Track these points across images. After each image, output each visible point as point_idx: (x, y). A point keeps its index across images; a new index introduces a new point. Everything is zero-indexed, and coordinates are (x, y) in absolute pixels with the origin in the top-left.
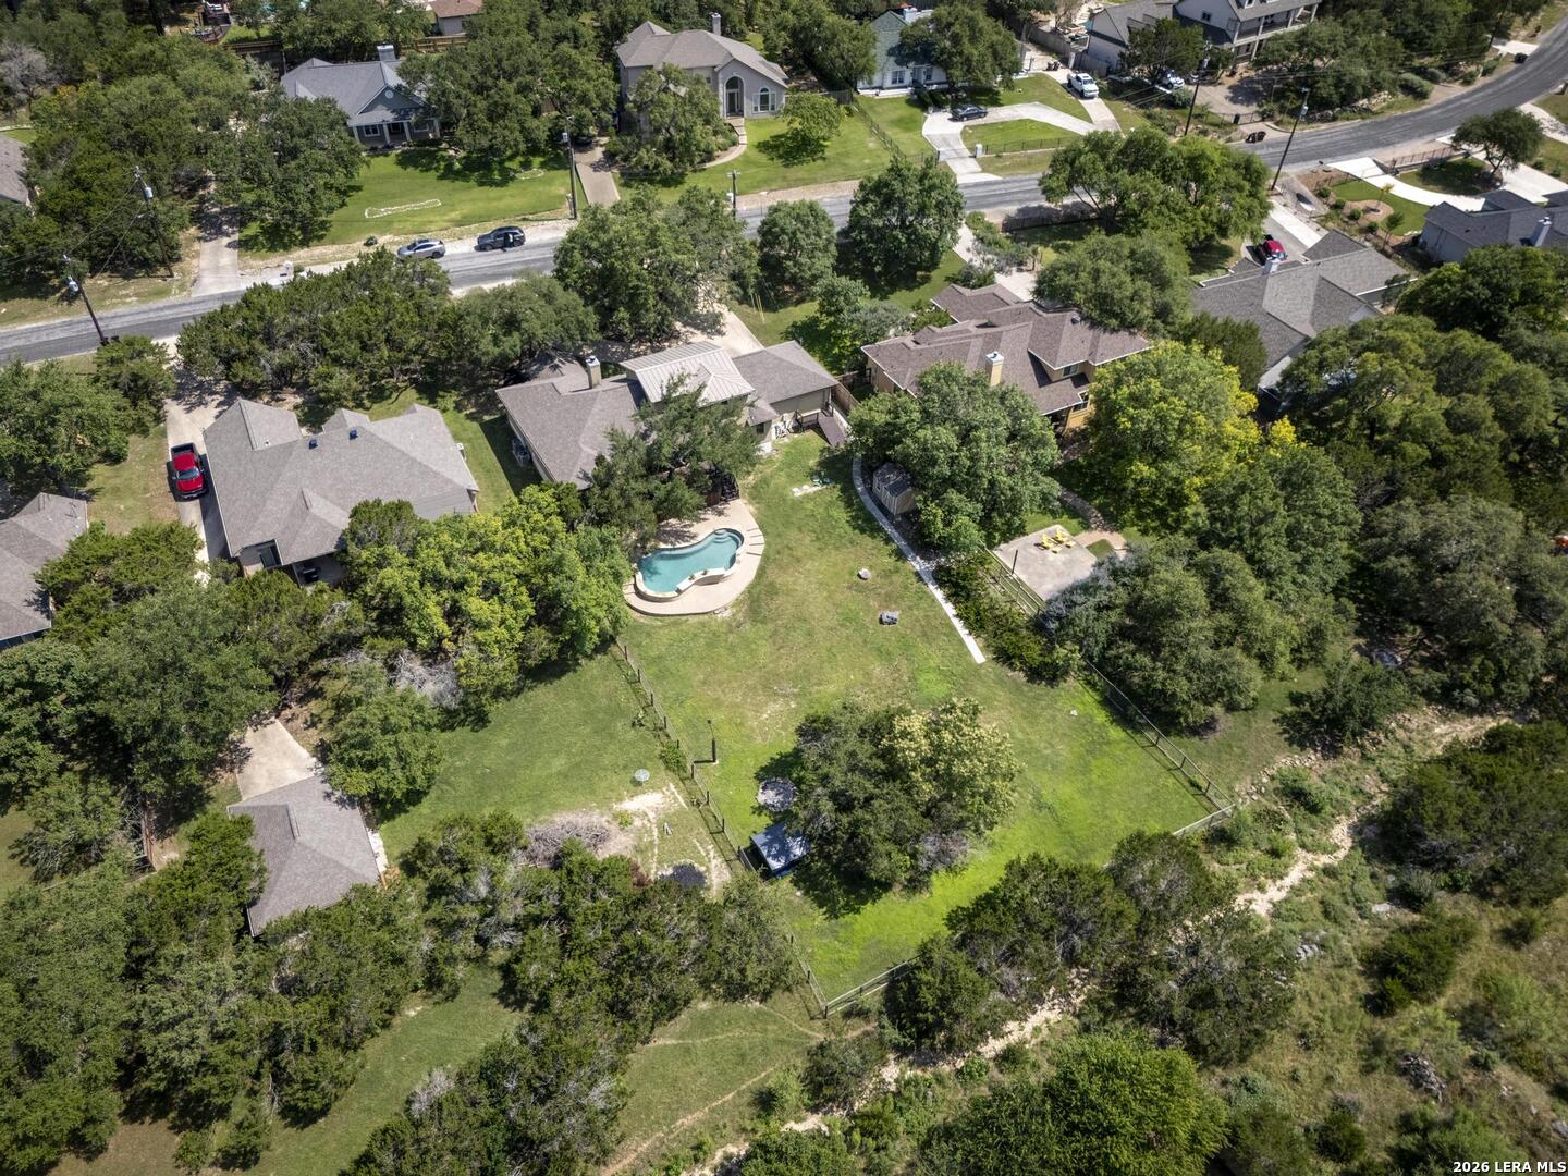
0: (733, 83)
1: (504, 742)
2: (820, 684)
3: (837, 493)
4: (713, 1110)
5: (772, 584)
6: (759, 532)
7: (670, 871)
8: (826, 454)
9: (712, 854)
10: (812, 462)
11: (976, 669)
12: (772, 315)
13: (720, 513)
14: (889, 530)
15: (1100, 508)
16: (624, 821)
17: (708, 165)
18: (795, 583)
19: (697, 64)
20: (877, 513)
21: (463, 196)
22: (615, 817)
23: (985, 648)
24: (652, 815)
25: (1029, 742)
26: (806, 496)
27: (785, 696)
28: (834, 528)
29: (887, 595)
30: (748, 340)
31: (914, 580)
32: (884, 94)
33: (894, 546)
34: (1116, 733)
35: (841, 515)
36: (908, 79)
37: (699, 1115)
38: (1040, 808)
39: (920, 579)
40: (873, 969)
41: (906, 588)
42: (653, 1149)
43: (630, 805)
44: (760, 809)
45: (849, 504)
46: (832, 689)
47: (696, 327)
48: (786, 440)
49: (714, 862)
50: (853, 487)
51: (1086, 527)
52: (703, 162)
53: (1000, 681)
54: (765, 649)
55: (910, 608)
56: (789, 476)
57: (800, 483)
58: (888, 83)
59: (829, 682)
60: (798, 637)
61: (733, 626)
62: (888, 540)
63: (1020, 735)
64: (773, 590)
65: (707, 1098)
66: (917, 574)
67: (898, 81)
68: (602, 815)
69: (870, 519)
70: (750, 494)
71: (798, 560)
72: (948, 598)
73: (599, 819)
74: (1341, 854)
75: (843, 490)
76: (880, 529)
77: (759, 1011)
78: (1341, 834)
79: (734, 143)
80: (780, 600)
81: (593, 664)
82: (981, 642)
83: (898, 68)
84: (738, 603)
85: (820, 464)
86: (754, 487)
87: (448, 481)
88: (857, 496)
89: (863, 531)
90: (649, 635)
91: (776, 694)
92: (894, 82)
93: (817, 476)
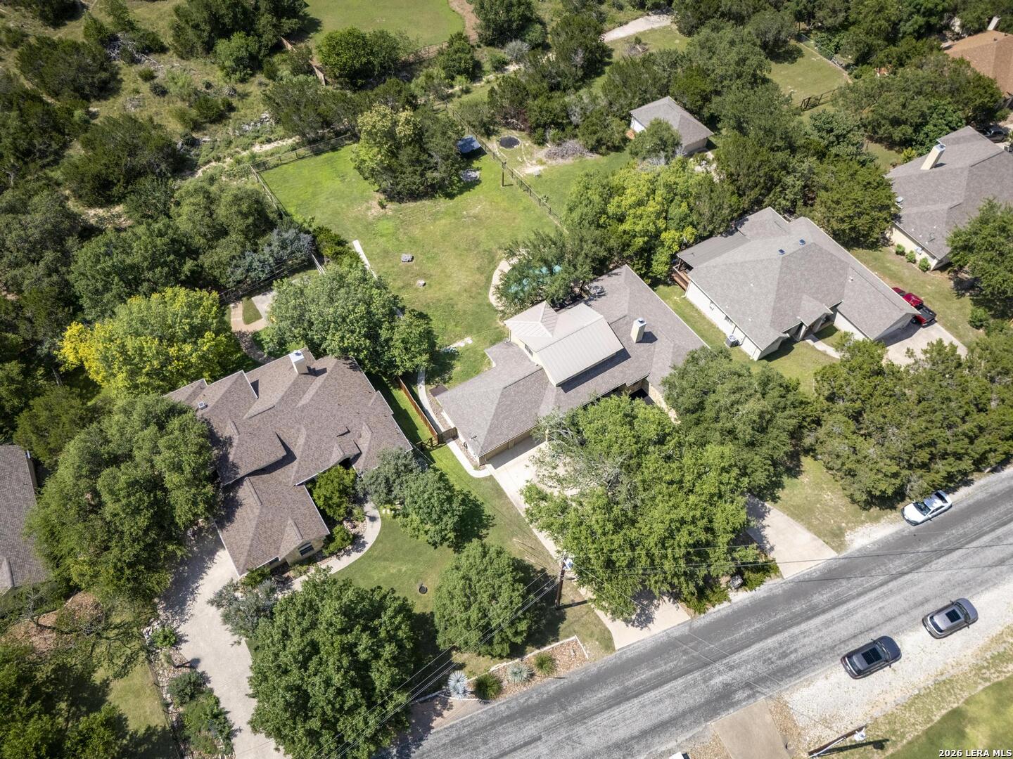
3: (438, 342)
8: (447, 376)
10: (458, 367)
11: (360, 237)
16: (541, 162)
22: (545, 164)
23: (352, 248)
24: (528, 165)
26: (462, 338)
27: (469, 216)
28: (441, 315)
29: (407, 274)
31: (389, 286)
35: (436, 325)
41: (395, 279)
43: (540, 168)
44: (478, 169)
49: (496, 151)
51: (255, 333)
53: (347, 231)
54: (483, 238)
55: (393, 267)
56: (476, 352)
64: (480, 270)
68: (551, 164)
71: (465, 290)
75: (434, 344)
80: (477, 265)
85: (451, 367)
91: (475, 217)
93: (453, 355)
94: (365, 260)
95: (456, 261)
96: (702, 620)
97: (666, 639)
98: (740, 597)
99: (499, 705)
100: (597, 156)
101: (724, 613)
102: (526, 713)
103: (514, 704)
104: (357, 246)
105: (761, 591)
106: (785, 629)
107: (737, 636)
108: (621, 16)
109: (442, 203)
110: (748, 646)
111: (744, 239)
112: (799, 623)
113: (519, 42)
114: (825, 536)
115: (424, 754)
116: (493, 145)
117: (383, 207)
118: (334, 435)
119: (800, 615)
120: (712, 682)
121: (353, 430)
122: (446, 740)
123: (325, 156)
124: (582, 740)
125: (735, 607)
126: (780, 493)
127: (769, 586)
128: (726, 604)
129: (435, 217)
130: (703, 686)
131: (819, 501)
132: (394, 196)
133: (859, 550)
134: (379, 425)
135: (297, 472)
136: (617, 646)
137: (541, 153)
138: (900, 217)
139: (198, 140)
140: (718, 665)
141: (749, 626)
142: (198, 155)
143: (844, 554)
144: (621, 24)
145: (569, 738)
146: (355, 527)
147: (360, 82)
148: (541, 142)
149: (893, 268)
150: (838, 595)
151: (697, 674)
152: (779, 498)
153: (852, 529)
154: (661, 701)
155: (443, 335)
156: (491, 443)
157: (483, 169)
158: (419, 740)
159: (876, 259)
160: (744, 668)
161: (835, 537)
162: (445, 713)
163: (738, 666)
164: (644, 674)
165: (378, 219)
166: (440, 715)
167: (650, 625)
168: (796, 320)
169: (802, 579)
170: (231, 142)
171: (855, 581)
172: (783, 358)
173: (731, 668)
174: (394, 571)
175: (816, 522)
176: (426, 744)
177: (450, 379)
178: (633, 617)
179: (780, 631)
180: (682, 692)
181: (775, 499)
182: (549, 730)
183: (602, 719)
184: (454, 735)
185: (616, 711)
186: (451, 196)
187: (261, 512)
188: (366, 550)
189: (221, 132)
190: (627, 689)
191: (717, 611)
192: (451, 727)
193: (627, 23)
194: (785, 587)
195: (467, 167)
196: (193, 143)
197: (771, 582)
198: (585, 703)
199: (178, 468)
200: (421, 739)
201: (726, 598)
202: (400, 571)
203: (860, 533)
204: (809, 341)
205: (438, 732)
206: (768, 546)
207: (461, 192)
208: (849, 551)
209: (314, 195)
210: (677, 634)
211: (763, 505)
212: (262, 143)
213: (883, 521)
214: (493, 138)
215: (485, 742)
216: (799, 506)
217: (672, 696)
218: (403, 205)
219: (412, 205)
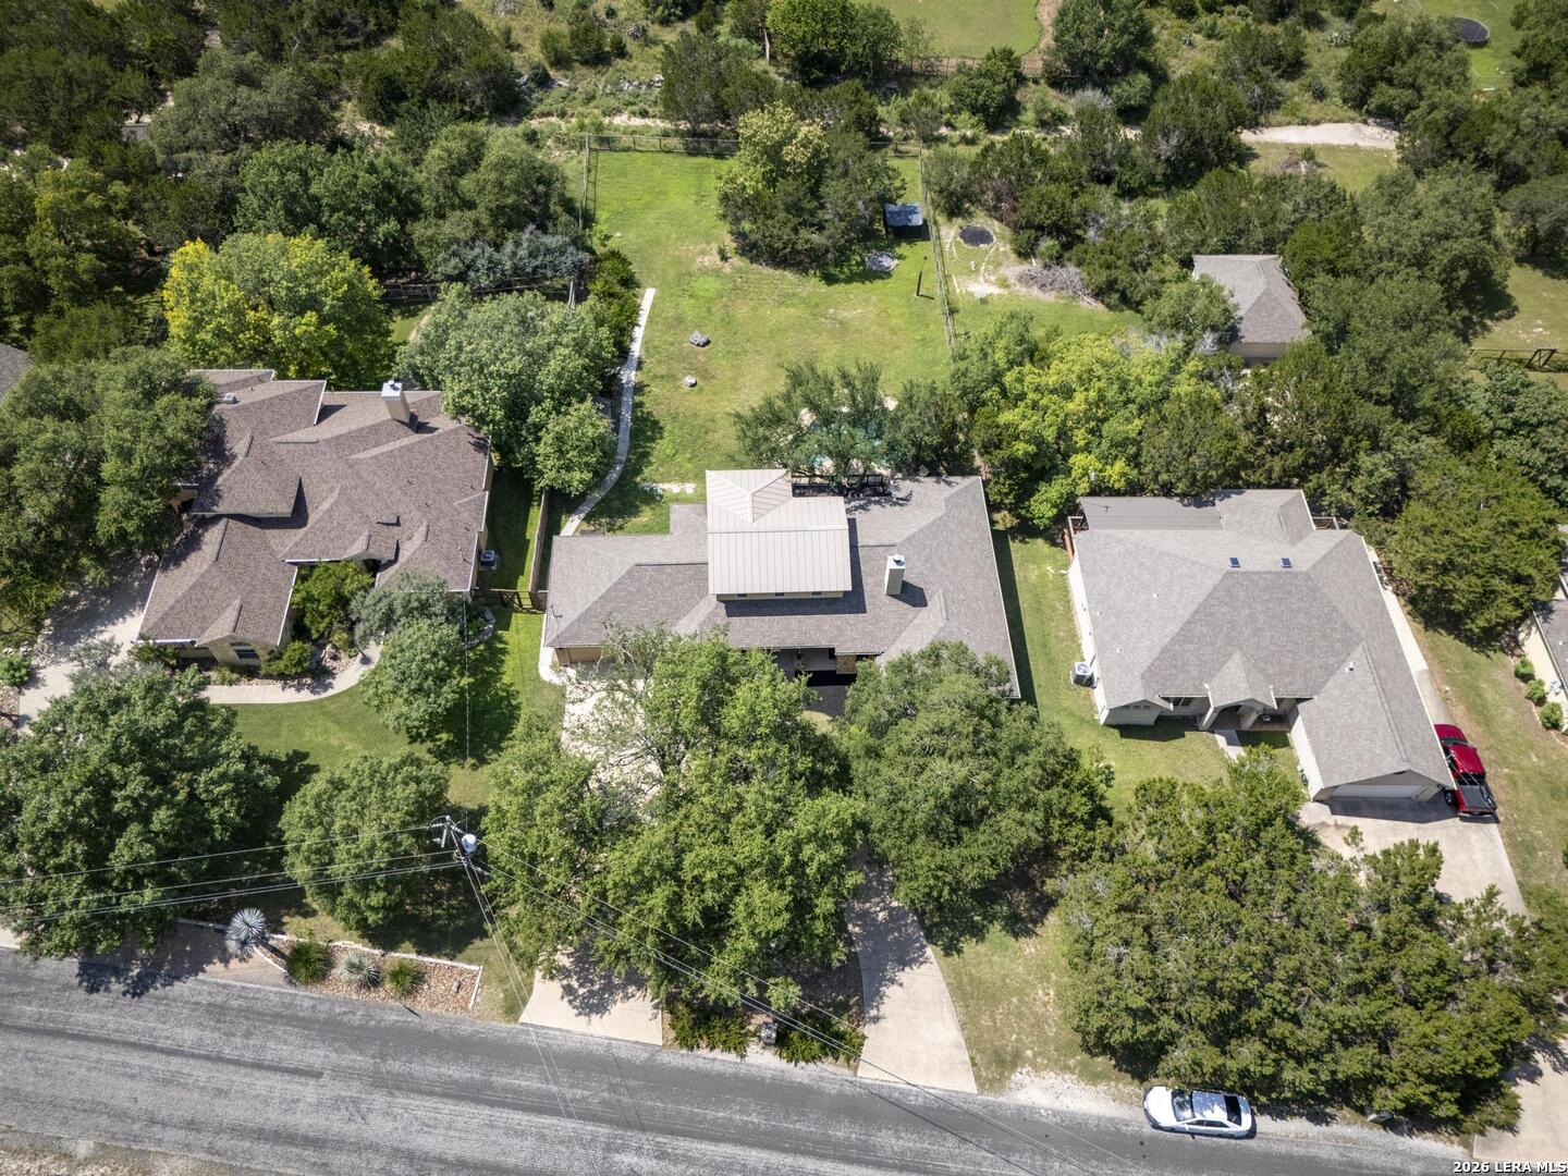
3: (647, 471)
7: (981, 246)
8: (620, 522)
9: (947, 247)
11: (662, 286)
14: (627, 415)
16: (1004, 283)
22: (1007, 287)
23: (640, 295)
24: (981, 279)
26: (683, 480)
28: (681, 436)
29: (684, 361)
31: (645, 366)
33: (638, 398)
35: (662, 448)
39: (641, 363)
41: (661, 362)
43: (996, 290)
44: (900, 257)
45: (646, 455)
49: (948, 242)
50: (622, 477)
55: (672, 345)
59: (789, 317)
62: (638, 405)
66: (639, 369)
68: (1017, 291)
69: (637, 433)
73: (1020, 290)
75: (638, 472)
76: (635, 419)
85: (635, 512)
88: (628, 461)
89: (656, 423)
91: (841, 322)
93: (651, 498)
94: (643, 320)
95: (763, 372)
96: (680, 1058)
97: (601, 1050)
98: (762, 1060)
99: (306, 996)
100: (1100, 307)
101: (718, 1067)
102: (329, 1029)
103: (325, 1007)
104: (647, 298)
105: (804, 1073)
106: (795, 1151)
107: (710, 1114)
108: (1315, 110)
109: (813, 285)
110: (715, 1139)
111: (1215, 522)
112: (823, 1157)
113: (1098, 93)
114: (982, 1052)
115: (165, 998)
116: (949, 232)
117: (724, 258)
118: (374, 519)
119: (837, 1145)
120: (617, 1158)
121: (405, 525)
122: (204, 999)
123: (700, 160)
124: (370, 1117)
125: (743, 1070)
126: (969, 946)
127: (824, 1073)
128: (732, 1057)
129: (785, 300)
130: (600, 1154)
131: (1021, 993)
132: (750, 249)
133: (1020, 1109)
134: (446, 537)
135: (296, 544)
136: (524, 1017)
137: (1014, 269)
138: (1551, 611)
139: (553, 81)
140: (646, 1140)
141: (742, 1112)
142: (541, 100)
143: (990, 1098)
144: (1304, 122)
145: (355, 1101)
146: (335, 658)
147: (817, 74)
148: (1025, 253)
149: (1490, 695)
150: (925, 1154)
151: (604, 1131)
152: (959, 951)
153: (1036, 1068)
154: (522, 1134)
155: (662, 465)
156: (576, 636)
157: (906, 262)
158: (174, 977)
159: (1467, 665)
160: (682, 1167)
161: (996, 1062)
162: (234, 963)
163: (675, 1160)
164: (529, 1081)
165: (704, 271)
166: (225, 960)
167: (595, 1017)
168: (1199, 687)
169: (885, 1093)
170: (593, 97)
171: (970, 1151)
172: (1152, 743)
173: (662, 1155)
174: (335, 742)
175: (985, 1021)
176: (179, 988)
177: (621, 528)
178: (581, 991)
179: (785, 1151)
180: (562, 1142)
181: (951, 949)
182: (341, 1073)
183: (422, 1106)
184: (219, 999)
185: (447, 1107)
186: (830, 279)
187: (208, 571)
188: (324, 695)
189: (588, 80)
190: (489, 1085)
191: (713, 1059)
192: (225, 986)
193: (1317, 123)
194: (848, 1088)
195: (887, 248)
196: (544, 81)
197: (831, 1068)
198: (415, 1068)
199: (126, 455)
200: (178, 978)
201: (739, 1047)
202: (342, 746)
203: (1045, 1083)
204: (1221, 740)
205: (204, 982)
206: (873, 1012)
207: (849, 280)
208: (1001, 1099)
209: (647, 207)
210: (623, 1054)
211: (923, 947)
212: (634, 113)
213: (1102, 1087)
214: (959, 221)
215: (248, 1035)
216: (980, 982)
217: (542, 1138)
218: (754, 266)
219: (767, 271)
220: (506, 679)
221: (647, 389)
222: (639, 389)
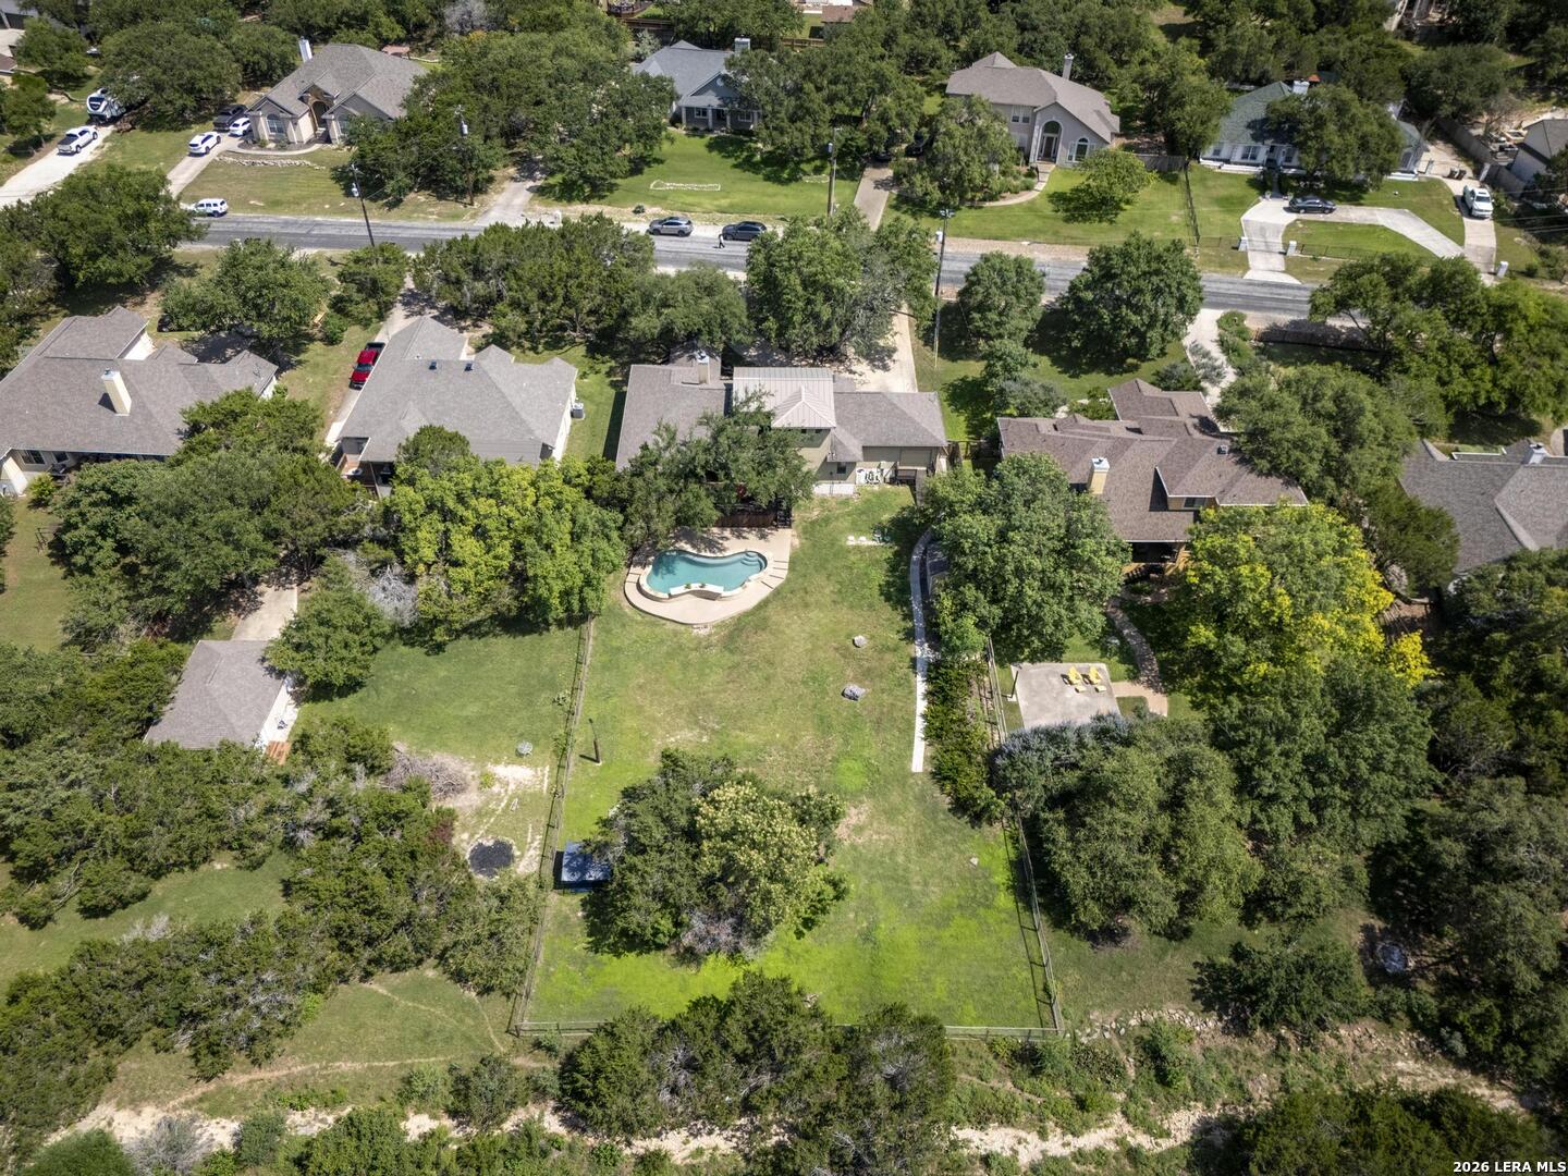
0: (1052, 127)
1: (442, 673)
2: (742, 730)
3: (889, 554)
4: (371, 1068)
5: (765, 619)
6: (786, 566)
7: (491, 843)
8: (906, 514)
9: (536, 844)
10: (886, 517)
11: (905, 776)
12: (948, 364)
13: (763, 537)
14: (916, 607)
15: (1162, 663)
16: (486, 781)
17: (987, 204)
18: (788, 625)
19: (1017, 102)
20: (915, 586)
21: (744, 186)
22: (482, 776)
23: (928, 759)
24: (512, 787)
25: (906, 870)
26: (858, 549)
27: (704, 728)
28: (863, 586)
29: (869, 669)
30: (908, 381)
31: (907, 662)
32: (1227, 168)
33: (910, 624)
34: (1005, 900)
35: (879, 576)
36: (1262, 156)
37: (358, 1066)
38: (867, 940)
39: (914, 667)
40: (593, 1014)
41: (893, 669)
42: (304, 1075)
43: (501, 771)
45: (893, 569)
46: (751, 739)
47: (867, 357)
48: (876, 488)
49: (532, 852)
50: (910, 552)
51: (1133, 677)
52: (984, 200)
53: (921, 798)
54: (716, 677)
55: (883, 691)
56: (854, 523)
57: (860, 532)
58: (1237, 157)
59: (753, 731)
60: (756, 678)
61: (702, 645)
62: (908, 616)
63: (900, 859)
64: (762, 625)
65: (373, 1055)
66: (914, 660)
67: (1249, 157)
68: (473, 769)
69: (904, 590)
70: (805, 528)
71: (806, 606)
72: (929, 694)
73: (469, 772)
74: (1166, 1144)
75: (896, 554)
76: (907, 603)
77: (470, 1003)
78: (1183, 1124)
79: (1028, 188)
80: (764, 636)
81: (560, 633)
82: (931, 752)
83: (1253, 144)
84: (721, 625)
85: (894, 521)
86: (813, 523)
87: (531, 432)
88: (908, 563)
89: (888, 599)
90: (624, 625)
91: (697, 722)
92: (1245, 157)
93: (882, 531)
94: (920, 724)
95: (786, 656)
104: (919, 757)
116: (525, 867)
137: (463, 801)
155: (878, 561)
157: (596, 818)
220: (962, 418)
221: (901, 635)
222: (910, 635)
